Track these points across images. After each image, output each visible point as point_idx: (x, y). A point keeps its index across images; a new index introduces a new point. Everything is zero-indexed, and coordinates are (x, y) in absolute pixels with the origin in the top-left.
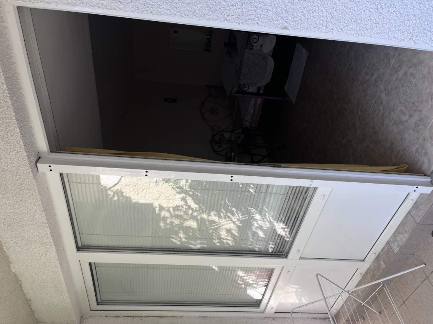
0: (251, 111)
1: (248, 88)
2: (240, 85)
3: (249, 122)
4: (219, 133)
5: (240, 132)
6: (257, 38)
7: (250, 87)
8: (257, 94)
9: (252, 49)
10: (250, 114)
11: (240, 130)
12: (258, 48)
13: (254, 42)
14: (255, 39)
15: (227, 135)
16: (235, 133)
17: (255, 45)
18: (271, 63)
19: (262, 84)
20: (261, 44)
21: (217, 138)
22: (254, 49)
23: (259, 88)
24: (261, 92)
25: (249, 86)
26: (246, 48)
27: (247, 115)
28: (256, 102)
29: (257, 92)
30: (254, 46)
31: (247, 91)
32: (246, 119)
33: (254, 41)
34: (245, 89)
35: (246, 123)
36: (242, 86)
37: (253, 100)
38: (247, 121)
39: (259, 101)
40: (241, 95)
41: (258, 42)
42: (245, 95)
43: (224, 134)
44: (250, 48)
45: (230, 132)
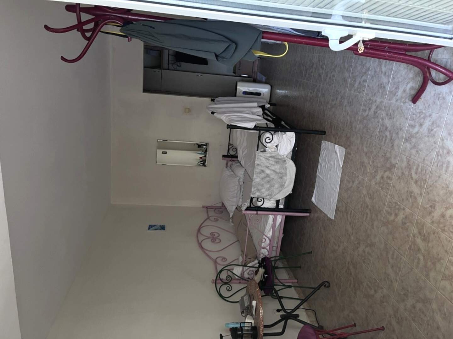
0: (270, 234)
1: (262, 202)
2: (252, 199)
3: (267, 249)
4: (225, 268)
5: (257, 265)
6: (271, 137)
7: (265, 200)
8: (276, 209)
9: (265, 151)
10: (268, 238)
11: (256, 261)
12: (273, 150)
13: (266, 142)
14: (269, 139)
15: (238, 271)
16: (248, 266)
17: (268, 145)
18: (291, 169)
19: (282, 196)
20: (276, 145)
21: (224, 276)
22: (266, 150)
23: (278, 202)
24: (281, 206)
25: (263, 199)
26: (257, 150)
27: (264, 240)
28: (275, 220)
29: (275, 207)
30: (266, 147)
31: (262, 207)
32: (263, 245)
33: (268, 140)
34: (259, 204)
35: (263, 251)
36: (254, 200)
37: (271, 218)
38: (264, 248)
39: (280, 218)
40: (255, 212)
41: (272, 142)
42: (259, 212)
43: (233, 269)
44: (262, 150)
45: (241, 265)
